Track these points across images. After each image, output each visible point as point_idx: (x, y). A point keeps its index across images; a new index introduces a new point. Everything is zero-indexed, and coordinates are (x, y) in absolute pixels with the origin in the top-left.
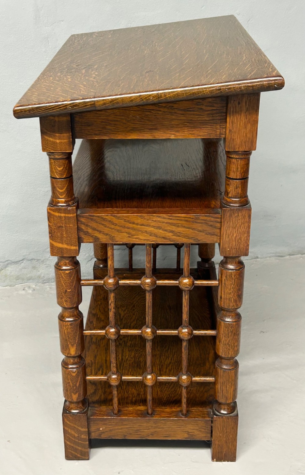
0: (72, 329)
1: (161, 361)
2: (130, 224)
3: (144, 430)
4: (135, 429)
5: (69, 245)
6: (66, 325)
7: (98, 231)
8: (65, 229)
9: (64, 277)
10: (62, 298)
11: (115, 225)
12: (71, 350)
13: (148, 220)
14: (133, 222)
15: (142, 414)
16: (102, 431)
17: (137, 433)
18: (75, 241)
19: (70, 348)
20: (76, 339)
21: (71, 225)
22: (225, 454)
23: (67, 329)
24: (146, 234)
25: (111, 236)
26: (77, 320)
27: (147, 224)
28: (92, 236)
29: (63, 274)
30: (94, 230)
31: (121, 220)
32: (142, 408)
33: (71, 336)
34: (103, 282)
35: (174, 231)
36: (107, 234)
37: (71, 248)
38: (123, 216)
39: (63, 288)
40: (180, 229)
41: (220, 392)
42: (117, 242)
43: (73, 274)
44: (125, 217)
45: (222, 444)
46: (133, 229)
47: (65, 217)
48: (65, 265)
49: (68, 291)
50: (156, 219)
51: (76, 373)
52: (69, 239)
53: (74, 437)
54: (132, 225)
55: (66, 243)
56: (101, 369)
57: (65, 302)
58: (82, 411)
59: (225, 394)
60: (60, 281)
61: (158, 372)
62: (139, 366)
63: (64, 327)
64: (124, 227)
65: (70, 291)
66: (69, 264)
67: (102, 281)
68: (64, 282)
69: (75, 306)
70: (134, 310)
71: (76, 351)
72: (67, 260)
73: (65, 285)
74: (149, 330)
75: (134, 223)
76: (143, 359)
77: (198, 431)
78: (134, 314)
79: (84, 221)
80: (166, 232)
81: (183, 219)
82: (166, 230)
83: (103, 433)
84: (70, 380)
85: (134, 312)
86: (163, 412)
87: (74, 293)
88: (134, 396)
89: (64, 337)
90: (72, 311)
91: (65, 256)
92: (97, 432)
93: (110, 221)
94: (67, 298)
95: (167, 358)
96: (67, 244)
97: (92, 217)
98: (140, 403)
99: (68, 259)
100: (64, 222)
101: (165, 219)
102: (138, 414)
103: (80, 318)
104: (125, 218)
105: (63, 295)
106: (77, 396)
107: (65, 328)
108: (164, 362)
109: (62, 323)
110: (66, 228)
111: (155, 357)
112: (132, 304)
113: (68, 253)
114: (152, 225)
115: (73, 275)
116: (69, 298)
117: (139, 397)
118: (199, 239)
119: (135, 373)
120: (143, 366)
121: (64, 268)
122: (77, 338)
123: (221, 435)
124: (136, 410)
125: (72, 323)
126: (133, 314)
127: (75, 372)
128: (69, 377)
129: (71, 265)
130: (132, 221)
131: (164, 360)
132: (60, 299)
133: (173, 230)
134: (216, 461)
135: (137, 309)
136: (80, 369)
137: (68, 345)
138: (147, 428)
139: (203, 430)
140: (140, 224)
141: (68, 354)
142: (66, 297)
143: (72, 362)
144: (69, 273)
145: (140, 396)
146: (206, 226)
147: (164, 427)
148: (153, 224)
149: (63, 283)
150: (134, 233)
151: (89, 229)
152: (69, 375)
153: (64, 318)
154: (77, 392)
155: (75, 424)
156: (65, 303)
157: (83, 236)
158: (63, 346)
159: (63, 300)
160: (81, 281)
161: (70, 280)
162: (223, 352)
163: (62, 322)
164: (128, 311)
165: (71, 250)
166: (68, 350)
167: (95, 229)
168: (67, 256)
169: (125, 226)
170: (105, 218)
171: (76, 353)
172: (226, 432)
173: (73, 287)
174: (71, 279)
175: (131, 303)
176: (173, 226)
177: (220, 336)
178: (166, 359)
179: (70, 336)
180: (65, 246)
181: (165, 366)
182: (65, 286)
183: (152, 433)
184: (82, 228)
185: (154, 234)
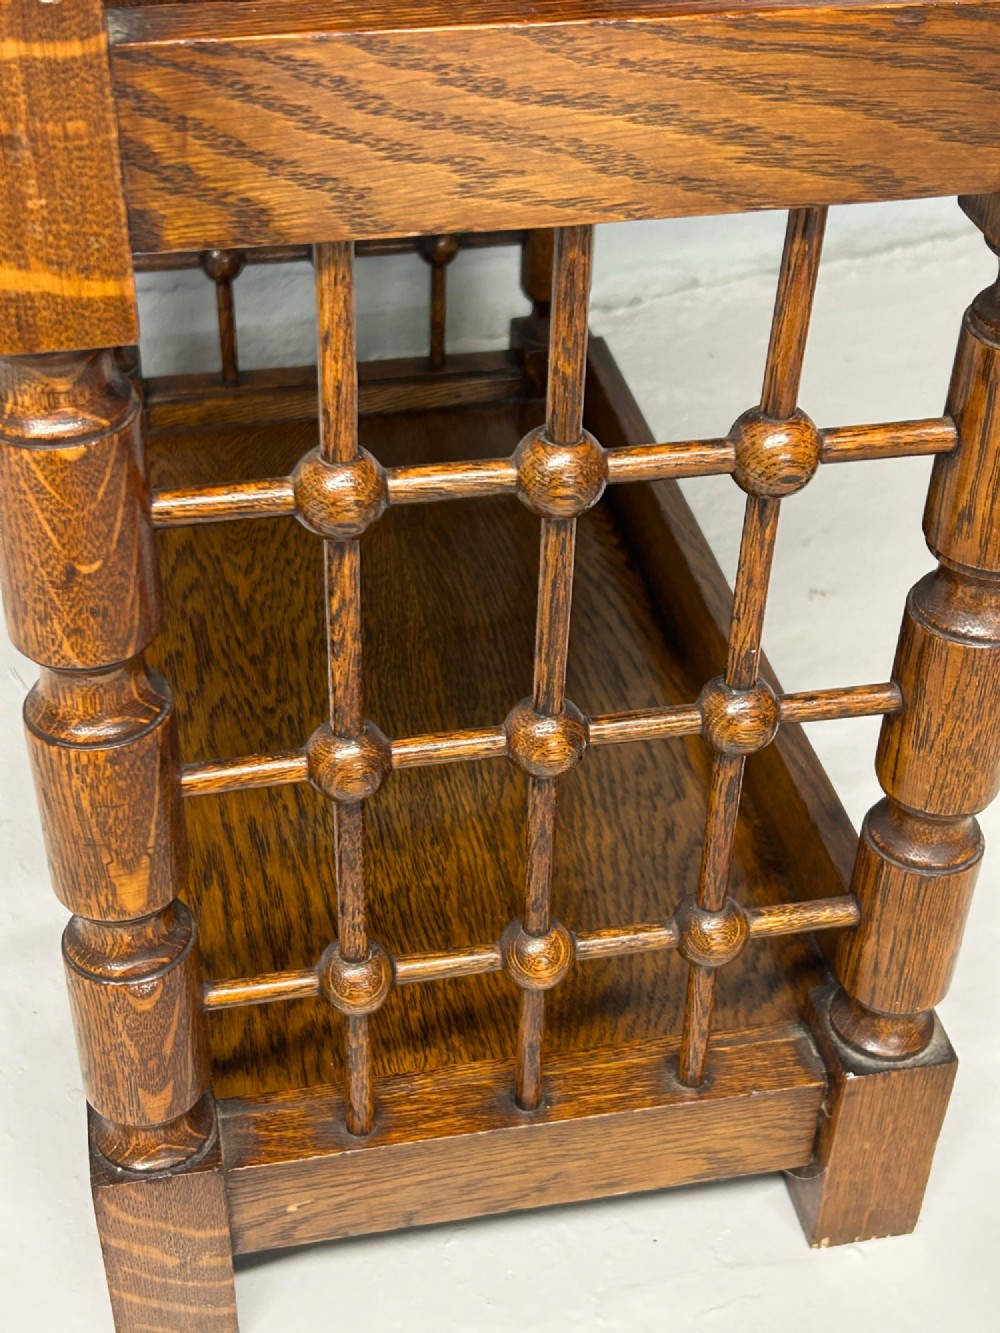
0: (121, 783)
1: (485, 799)
2: (475, 99)
3: (505, 1179)
4: (462, 1180)
5: (72, 271)
6: (86, 767)
7: (256, 157)
8: (35, 154)
9: (49, 488)
10: (44, 619)
11: (376, 112)
12: (119, 891)
13: (594, 59)
14: (497, 80)
15: (489, 1109)
16: (299, 1217)
17: (469, 1193)
18: (111, 239)
19: (114, 881)
20: (148, 829)
21: (71, 126)
22: (871, 1215)
23: (93, 787)
24: (576, 165)
25: (349, 189)
26: (146, 726)
27: (588, 88)
28: (220, 199)
29: (43, 469)
30: (232, 153)
31: (418, 74)
32: (476, 1072)
33: (116, 817)
34: (287, 493)
35: (750, 129)
36: (321, 180)
37: (85, 294)
38: (431, 40)
39: (51, 557)
40: (794, 115)
41: (887, 972)
42: (385, 229)
43: (107, 461)
44: (444, 50)
45: (866, 1178)
46: (490, 129)
47: (26, 64)
48: (51, 409)
49: (84, 569)
50: (649, 53)
51: (157, 995)
52: (67, 227)
53: (163, 1271)
54: (487, 100)
55: (50, 262)
56: (215, 875)
57: (68, 637)
58: (193, 1153)
59: (915, 975)
60: (27, 517)
61: (487, 856)
62: (390, 835)
63: (70, 776)
64: (433, 120)
65: (98, 571)
66: (74, 404)
67: (282, 484)
68: (49, 521)
69: (130, 654)
70: (289, 562)
71: (151, 890)
72: (60, 375)
73: (61, 535)
74: (547, 729)
75: (498, 89)
76: (398, 796)
77: (755, 1142)
78: (294, 583)
79: (157, 90)
80: (701, 140)
81: (821, 39)
82: (702, 128)
83: (305, 1220)
84: (124, 1034)
85: (296, 574)
86: (588, 1079)
87: (118, 580)
88: (408, 997)
89: (77, 829)
90: (111, 683)
91: (47, 346)
92: (275, 1223)
93: (342, 81)
94: (80, 612)
95: (507, 780)
96: (59, 266)
97: (213, 62)
98: (446, 1033)
99: (67, 368)
100: (23, 107)
101: (707, 49)
102: (470, 1114)
103: (162, 712)
104: (444, 57)
105: (51, 600)
106: (169, 1100)
107: (76, 782)
108: (499, 800)
109: (55, 757)
110: (42, 151)
111: (449, 780)
112: (274, 533)
113: (67, 328)
114: (614, 95)
115: (108, 471)
116: (94, 612)
117: (436, 1003)
118: (898, 174)
119: (379, 875)
120: (409, 831)
121: (40, 428)
122: (153, 826)
123: (867, 1145)
124: (452, 1091)
125: (120, 753)
126: (292, 582)
127: (149, 995)
128: (118, 1019)
129: (93, 407)
130: (492, 74)
131: (494, 793)
132: (29, 620)
133: (751, 122)
134: (831, 1244)
135: (303, 558)
136: (179, 972)
137: (102, 869)
138: (521, 1167)
139: (782, 1134)
140: (538, 94)
141: (104, 913)
142: (71, 607)
143: (129, 945)
144: (84, 458)
145: (440, 995)
146: (954, 84)
147: (598, 1150)
148: (628, 87)
149: (47, 528)
150: (496, 160)
151: (195, 144)
152: (119, 1013)
153: (63, 725)
154: (165, 1081)
155: (166, 1220)
156: (66, 645)
157: (155, 205)
158: (74, 876)
159: (57, 626)
160: (151, 502)
161: (93, 506)
162: (936, 792)
163: (54, 749)
164: (264, 569)
165: (84, 308)
166: (104, 892)
167: (241, 144)
168: (64, 349)
169: (440, 116)
170: (305, 63)
171: (150, 902)
172: (894, 1131)
173: (114, 546)
174: (94, 495)
175: (266, 529)
176: (755, 92)
177: (930, 714)
178: (501, 783)
179: (111, 821)
180: (42, 281)
181: (509, 821)
182: (64, 546)
183: (542, 1182)
184: (148, 147)
185: (629, 158)
